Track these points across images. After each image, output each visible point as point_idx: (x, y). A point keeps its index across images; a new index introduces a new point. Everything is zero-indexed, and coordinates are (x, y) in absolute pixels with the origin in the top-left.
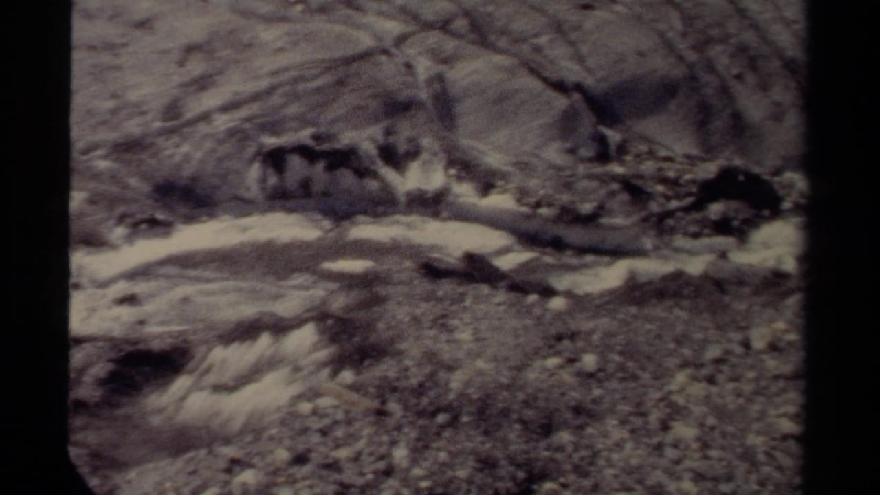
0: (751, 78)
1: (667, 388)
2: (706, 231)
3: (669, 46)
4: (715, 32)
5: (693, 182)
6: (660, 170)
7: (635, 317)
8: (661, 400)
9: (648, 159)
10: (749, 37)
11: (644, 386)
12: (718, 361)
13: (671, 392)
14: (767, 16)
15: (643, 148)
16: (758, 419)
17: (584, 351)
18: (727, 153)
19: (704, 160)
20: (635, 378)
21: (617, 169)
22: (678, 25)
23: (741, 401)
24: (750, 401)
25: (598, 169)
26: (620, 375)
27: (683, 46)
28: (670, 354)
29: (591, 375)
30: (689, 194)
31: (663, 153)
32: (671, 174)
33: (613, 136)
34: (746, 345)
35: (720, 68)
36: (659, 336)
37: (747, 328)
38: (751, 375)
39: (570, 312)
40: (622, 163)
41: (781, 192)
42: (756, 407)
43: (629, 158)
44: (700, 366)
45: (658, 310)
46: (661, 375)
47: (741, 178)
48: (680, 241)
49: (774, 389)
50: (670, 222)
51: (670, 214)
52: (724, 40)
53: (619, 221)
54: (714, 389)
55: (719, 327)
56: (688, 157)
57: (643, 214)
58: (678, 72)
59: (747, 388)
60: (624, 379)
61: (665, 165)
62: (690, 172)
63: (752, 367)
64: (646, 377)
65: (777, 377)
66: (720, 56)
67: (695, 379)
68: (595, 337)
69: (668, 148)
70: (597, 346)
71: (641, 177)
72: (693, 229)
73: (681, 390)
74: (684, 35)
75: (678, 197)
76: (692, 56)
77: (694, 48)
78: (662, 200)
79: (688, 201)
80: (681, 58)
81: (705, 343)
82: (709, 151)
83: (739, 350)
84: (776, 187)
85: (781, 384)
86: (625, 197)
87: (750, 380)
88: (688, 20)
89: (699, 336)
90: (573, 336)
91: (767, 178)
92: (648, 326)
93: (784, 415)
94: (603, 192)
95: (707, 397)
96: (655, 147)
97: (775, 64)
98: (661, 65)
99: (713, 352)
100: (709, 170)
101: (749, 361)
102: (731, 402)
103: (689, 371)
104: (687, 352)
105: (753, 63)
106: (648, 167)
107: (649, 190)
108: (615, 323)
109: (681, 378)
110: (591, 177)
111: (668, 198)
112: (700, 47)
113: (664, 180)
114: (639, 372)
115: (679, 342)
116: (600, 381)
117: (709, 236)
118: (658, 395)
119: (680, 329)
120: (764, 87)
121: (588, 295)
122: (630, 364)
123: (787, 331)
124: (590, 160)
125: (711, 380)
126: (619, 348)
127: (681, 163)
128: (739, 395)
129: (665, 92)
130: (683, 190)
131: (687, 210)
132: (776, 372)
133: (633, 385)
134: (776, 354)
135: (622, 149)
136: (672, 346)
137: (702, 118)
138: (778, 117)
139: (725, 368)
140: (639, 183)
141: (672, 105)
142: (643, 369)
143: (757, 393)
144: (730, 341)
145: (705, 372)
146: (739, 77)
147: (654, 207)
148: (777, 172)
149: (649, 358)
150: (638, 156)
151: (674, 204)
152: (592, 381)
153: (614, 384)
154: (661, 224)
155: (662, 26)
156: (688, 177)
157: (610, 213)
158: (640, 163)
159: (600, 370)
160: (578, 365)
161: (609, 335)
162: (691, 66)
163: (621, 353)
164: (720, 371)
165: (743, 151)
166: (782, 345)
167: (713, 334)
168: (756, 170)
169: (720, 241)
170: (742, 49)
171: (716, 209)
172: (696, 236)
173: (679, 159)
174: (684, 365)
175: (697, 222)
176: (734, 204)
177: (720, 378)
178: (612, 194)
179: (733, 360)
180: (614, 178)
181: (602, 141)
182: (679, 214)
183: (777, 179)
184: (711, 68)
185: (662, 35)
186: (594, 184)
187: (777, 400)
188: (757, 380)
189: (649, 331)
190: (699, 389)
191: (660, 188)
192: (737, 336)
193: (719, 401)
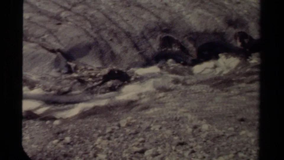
0: (115, 40)
1: (95, 144)
2: (107, 91)
3: (87, 33)
4: (101, 27)
5: (100, 76)
6: (89, 73)
7: (82, 123)
8: (93, 148)
9: (85, 70)
10: (114, 27)
11: (87, 144)
12: (111, 133)
13: (96, 145)
14: (118, 19)
15: (83, 67)
16: (126, 149)
17: (66, 136)
18: (110, 65)
19: (103, 68)
20: (83, 142)
21: (75, 75)
22: (90, 26)
23: (119, 144)
24: (122, 143)
25: (69, 76)
26: (78, 142)
27: (92, 33)
28: (94, 133)
29: (68, 144)
31: (89, 68)
32: (93, 74)
33: (73, 65)
34: (119, 126)
35: (105, 38)
36: (90, 128)
37: (119, 120)
38: (122, 135)
39: (61, 125)
40: (76, 73)
41: (130, 75)
42: (125, 145)
43: (78, 71)
44: (105, 135)
45: (89, 120)
46: (92, 140)
47: (116, 72)
48: (99, 96)
49: (130, 138)
50: (95, 90)
51: (95, 87)
52: (105, 29)
53: (78, 92)
54: (110, 141)
55: (109, 122)
56: (98, 68)
57: (86, 88)
58: (92, 41)
59: (121, 139)
60: (80, 143)
61: (91, 72)
62: (99, 72)
63: (122, 132)
64: (87, 141)
65: (130, 134)
66: (105, 34)
67: (103, 139)
68: (69, 131)
69: (90, 66)
70: (70, 134)
71: (83, 77)
72: (103, 91)
73: (99, 144)
74: (92, 29)
75: (96, 81)
76: (95, 36)
77: (95, 33)
78: (91, 83)
79: (100, 82)
80: (92, 36)
81: (105, 128)
82: (105, 65)
83: (117, 128)
84: (128, 74)
85: (132, 136)
86: (79, 84)
87: (121, 137)
88: (92, 24)
89: (103, 125)
90: (63, 132)
91: (125, 71)
92: (86, 125)
93: (134, 146)
94: (72, 83)
95: (109, 144)
96: (87, 66)
97: (123, 35)
98: (86, 40)
99: (108, 130)
100: (106, 71)
101: (120, 131)
102: (116, 145)
103: (101, 137)
104: (100, 131)
105: (115, 35)
106: (85, 73)
107: (87, 80)
108: (75, 126)
109: (99, 140)
110: (66, 79)
111: (93, 82)
112: (97, 32)
113: (91, 77)
114: (84, 140)
115: (97, 128)
116: (72, 145)
117: (108, 92)
118: (91, 146)
119: (96, 125)
120: (120, 42)
121: (67, 118)
122: (82, 138)
123: (132, 119)
124: (66, 73)
125: (109, 139)
126: (77, 134)
127: (97, 70)
128: (119, 142)
129: (89, 47)
130: (98, 79)
131: (100, 85)
132: (130, 133)
133: (83, 144)
134: (129, 127)
135: (76, 68)
136: (94, 130)
137: (101, 56)
138: (126, 51)
139: (113, 134)
140: (82, 79)
141: (91, 52)
142: (86, 139)
143: (124, 140)
144: (113, 125)
145: (107, 136)
146: (111, 40)
147: (89, 85)
148: (128, 68)
149: (88, 135)
150: (82, 70)
151: (96, 84)
152: (69, 146)
153: (77, 145)
154: (91, 91)
155: (84, 27)
156: (99, 74)
157: (75, 90)
158: (83, 72)
159: (71, 142)
160: (64, 141)
161: (73, 130)
162: (95, 39)
163: (77, 135)
164: (111, 136)
165: (115, 64)
166: (131, 124)
167: (108, 124)
168: (121, 69)
169: (112, 93)
170: (112, 31)
171: (109, 83)
172: (104, 93)
173: (95, 69)
174: (100, 135)
175: (103, 88)
176: (115, 81)
177: (112, 138)
178: (75, 83)
179: (116, 131)
180: (75, 78)
181: (69, 67)
182: (98, 87)
183: (128, 71)
184: (102, 39)
185: (85, 30)
186: (68, 81)
187: (131, 141)
188: (124, 136)
189: (86, 127)
190: (105, 142)
191: (90, 79)
192: (116, 124)
193: (112, 145)
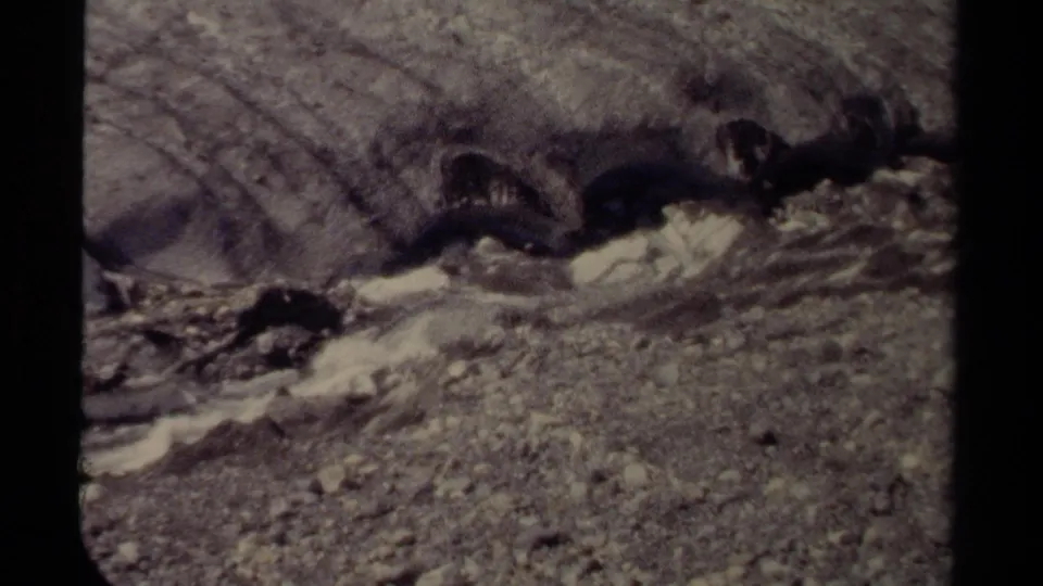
0: (277, 181)
1: (228, 563)
2: (258, 369)
3: (172, 162)
4: (223, 135)
5: (230, 314)
6: (187, 309)
7: (177, 488)
8: (224, 575)
9: (171, 300)
10: (268, 134)
11: (201, 566)
12: (286, 516)
13: (235, 566)
14: (284, 104)
15: (163, 288)
16: (345, 571)
17: (119, 540)
18: (265, 273)
19: (240, 287)
20: (186, 558)
21: (135, 318)
22: (181, 137)
23: (321, 555)
24: (330, 552)
25: (111, 323)
26: (167, 559)
27: (187, 159)
28: (226, 521)
29: (131, 567)
30: (228, 330)
31: (186, 289)
32: (202, 311)
33: (123, 281)
34: (317, 489)
35: (239, 176)
36: (209, 504)
37: (315, 470)
38: (329, 522)
39: (104, 499)
40: (139, 309)
41: (339, 306)
42: (341, 558)
43: (147, 302)
44: (265, 527)
45: (205, 474)
46: (218, 548)
47: (287, 298)
48: (228, 386)
49: (359, 532)
50: (211, 367)
51: (210, 358)
52: (238, 142)
53: (148, 378)
54: (287, 549)
55: (278, 478)
56: (216, 287)
57: (178, 364)
58: (189, 189)
59: (326, 539)
60: (171, 563)
61: (191, 302)
62: (224, 303)
63: (328, 514)
64: (201, 554)
65: (361, 518)
66: (236, 162)
67: (261, 543)
68: (131, 521)
69: (191, 281)
70: (135, 532)
71: (165, 322)
72: (242, 369)
73: (246, 561)
74: (188, 145)
75: (217, 335)
76: (200, 168)
77: (202, 158)
78: (197, 344)
79: (231, 337)
80: (188, 172)
81: (266, 500)
82: (243, 275)
83: (308, 498)
84: (331, 300)
85: (367, 525)
86: (151, 349)
87: (328, 530)
89: (259, 493)
90: (111, 526)
91: (318, 292)
92: (194, 495)
93: (377, 559)
94: (123, 348)
95: (280, 560)
96: (176, 284)
97: (304, 160)
98: (167, 187)
99: (279, 507)
100: (247, 297)
101: (323, 507)
102: (309, 559)
103: (252, 535)
104: (246, 514)
105: (276, 162)
106: (172, 308)
107: (178, 334)
108: (152, 501)
109: (244, 545)
110: (105, 334)
111: (204, 341)
112: (209, 157)
113: (195, 321)
114: (192, 551)
115: (234, 504)
116: (146, 572)
117: (263, 373)
118: (218, 572)
119: (233, 490)
120: (294, 188)
122: (179, 544)
123: (362, 464)
124: (101, 314)
125: (281, 540)
126: (160, 528)
127: (212, 296)
128: (320, 549)
129: (179, 214)
130: (222, 326)
131: (230, 348)
132: (357, 514)
133: (183, 568)
134: (354, 492)
135: (137, 294)
136: (226, 511)
137: (228, 239)
138: (317, 219)
139: (296, 522)
140: (165, 329)
141: (189, 229)
142: (197, 545)
143: (339, 541)
144: (296, 489)
145: (273, 531)
146: (262, 181)
147: (189, 354)
148: (331, 281)
149: (203, 531)
150: (158, 298)
151: (213, 345)
152: (133, 575)
153: (162, 572)
154: (201, 372)
155: (160, 140)
156: (223, 310)
157: (137, 373)
158: (164, 304)
159: (141, 559)
160: (113, 559)
161: (147, 514)
162: (201, 181)
163: (163, 534)
164: (290, 527)
165: (282, 267)
166: (359, 481)
167: (274, 486)
168: (304, 286)
169: (277, 376)
170: (262, 148)
171: (265, 341)
172: (247, 376)
173: (207, 292)
174: (245, 530)
175: (244, 360)
176: (285, 331)
177: (292, 536)
178: (136, 348)
179: (305, 510)
180: (134, 330)
181: (110, 289)
182: (222, 356)
183: (331, 291)
184: (227, 177)
185: (161, 151)
186: (111, 342)
187: (364, 545)
188: (336, 526)
189: (194, 501)
190: (270, 553)
191: (192, 330)
192: (304, 483)
193: (295, 562)
